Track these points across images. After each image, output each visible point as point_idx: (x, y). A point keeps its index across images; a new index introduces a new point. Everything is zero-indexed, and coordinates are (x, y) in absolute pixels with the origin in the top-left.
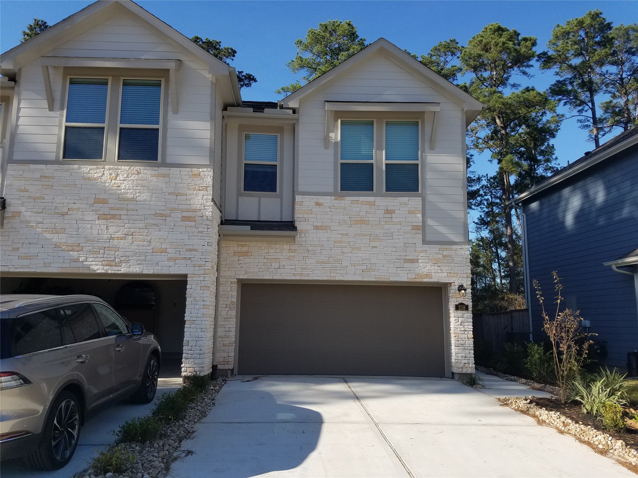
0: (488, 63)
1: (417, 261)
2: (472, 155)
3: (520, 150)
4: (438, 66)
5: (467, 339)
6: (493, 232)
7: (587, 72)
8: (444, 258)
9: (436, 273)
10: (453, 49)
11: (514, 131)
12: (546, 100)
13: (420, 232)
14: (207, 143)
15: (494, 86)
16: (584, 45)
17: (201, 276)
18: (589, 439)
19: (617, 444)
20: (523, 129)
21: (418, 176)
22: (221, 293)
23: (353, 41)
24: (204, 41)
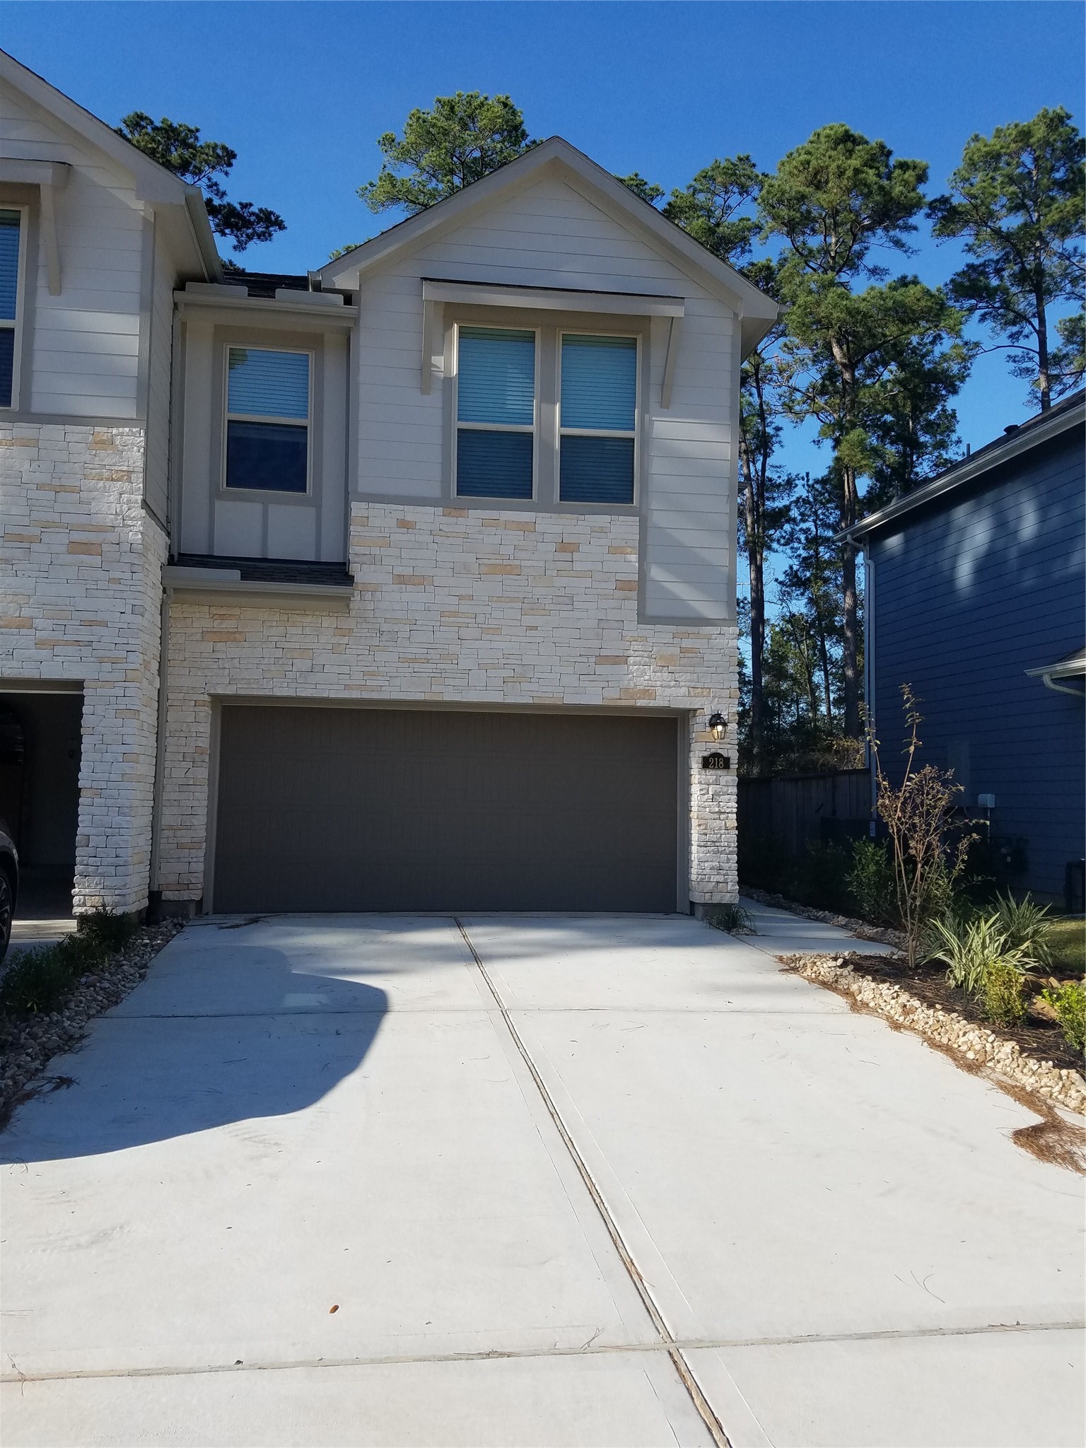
0: (821, 215)
1: (621, 660)
2: (778, 429)
3: (883, 419)
4: (709, 217)
5: (723, 831)
6: (817, 602)
7: (1033, 249)
8: (682, 655)
9: (665, 687)
10: (743, 179)
11: (873, 376)
12: (942, 306)
13: (634, 594)
14: (132, 366)
15: (832, 271)
16: (1030, 186)
17: (116, 684)
18: (949, 1040)
19: (1003, 1049)
20: (891, 372)
21: (633, 468)
22: (171, 727)
23: (515, 146)
24: (158, 124)
